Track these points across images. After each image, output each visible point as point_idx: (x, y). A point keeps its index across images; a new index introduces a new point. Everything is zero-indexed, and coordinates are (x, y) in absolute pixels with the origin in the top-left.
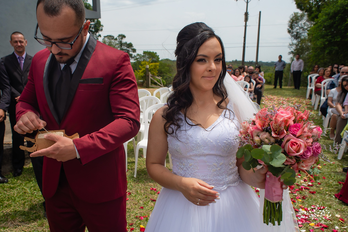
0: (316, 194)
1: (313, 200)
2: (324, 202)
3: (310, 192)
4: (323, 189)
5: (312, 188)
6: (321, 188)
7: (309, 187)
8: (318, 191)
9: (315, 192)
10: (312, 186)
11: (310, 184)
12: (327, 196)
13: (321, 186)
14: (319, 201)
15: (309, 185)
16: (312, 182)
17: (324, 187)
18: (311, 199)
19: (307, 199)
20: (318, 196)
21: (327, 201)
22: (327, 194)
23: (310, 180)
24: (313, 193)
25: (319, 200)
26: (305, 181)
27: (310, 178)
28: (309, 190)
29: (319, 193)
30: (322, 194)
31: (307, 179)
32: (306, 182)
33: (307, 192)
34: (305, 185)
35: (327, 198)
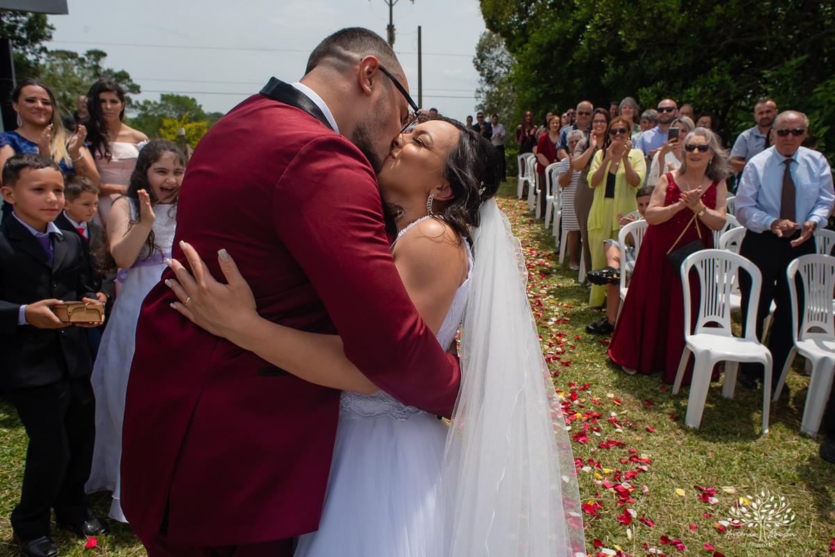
0: (571, 365)
1: (569, 376)
2: (587, 376)
3: (563, 363)
4: (580, 356)
5: (563, 356)
6: (577, 355)
7: (558, 356)
8: (575, 360)
9: (569, 362)
10: (563, 352)
11: (559, 349)
12: (588, 366)
13: (576, 351)
14: (579, 377)
15: (558, 353)
16: (561, 347)
17: (581, 351)
18: (567, 375)
20: (576, 368)
21: (590, 375)
22: (587, 363)
23: (558, 344)
24: (567, 364)
25: (579, 374)
26: (550, 345)
27: (556, 340)
28: (560, 360)
29: (575, 363)
30: (580, 364)
31: (552, 342)
32: (553, 348)
33: (558, 363)
34: (551, 352)
35: (590, 369)
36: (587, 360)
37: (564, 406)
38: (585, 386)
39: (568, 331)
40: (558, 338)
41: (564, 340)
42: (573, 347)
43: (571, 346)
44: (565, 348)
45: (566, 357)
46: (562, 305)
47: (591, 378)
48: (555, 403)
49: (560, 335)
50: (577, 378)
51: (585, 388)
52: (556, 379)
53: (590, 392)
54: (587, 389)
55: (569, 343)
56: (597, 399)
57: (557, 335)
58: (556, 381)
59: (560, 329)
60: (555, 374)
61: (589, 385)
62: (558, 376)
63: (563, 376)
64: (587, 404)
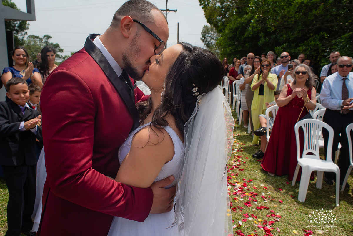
0: (244, 171)
1: (243, 176)
2: (251, 176)
3: (240, 170)
4: (248, 167)
5: (240, 167)
6: (247, 166)
7: (238, 166)
8: (246, 168)
9: (243, 169)
10: (240, 165)
11: (238, 163)
12: (252, 171)
13: (246, 164)
14: (247, 176)
15: (238, 165)
16: (239, 162)
17: (248, 165)
18: (242, 175)
19: (238, 175)
20: (246, 172)
21: (253, 175)
22: (251, 170)
23: (238, 161)
24: (242, 170)
25: (247, 175)
26: (234, 161)
27: (237, 159)
28: (239, 168)
29: (246, 170)
30: (248, 170)
31: (235, 160)
32: (235, 163)
33: (237, 170)
34: (235, 165)
35: (253, 173)
36: (251, 169)
37: (240, 189)
38: (250, 180)
39: (242, 155)
40: (238, 158)
41: (240, 159)
42: (245, 163)
43: (244, 162)
44: (241, 163)
45: (241, 167)
46: (240, 143)
47: (253, 177)
48: (236, 188)
49: (239, 157)
50: (247, 177)
51: (250, 181)
52: (237, 177)
53: (252, 183)
54: (251, 182)
55: (243, 161)
56: (256, 187)
57: (238, 157)
58: (237, 178)
59: (239, 154)
60: (236, 174)
61: (252, 180)
62: (237, 175)
63: (240, 175)
64: (251, 189)
